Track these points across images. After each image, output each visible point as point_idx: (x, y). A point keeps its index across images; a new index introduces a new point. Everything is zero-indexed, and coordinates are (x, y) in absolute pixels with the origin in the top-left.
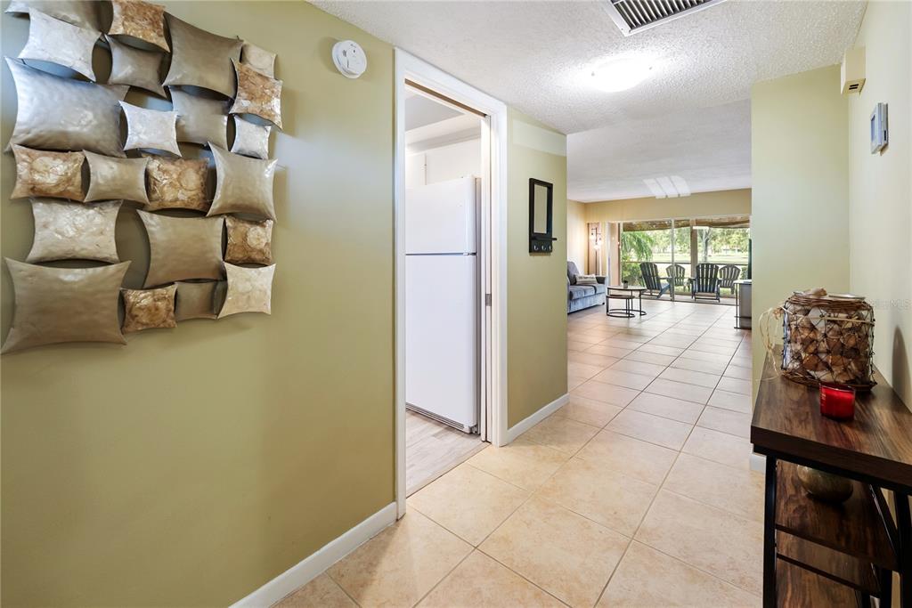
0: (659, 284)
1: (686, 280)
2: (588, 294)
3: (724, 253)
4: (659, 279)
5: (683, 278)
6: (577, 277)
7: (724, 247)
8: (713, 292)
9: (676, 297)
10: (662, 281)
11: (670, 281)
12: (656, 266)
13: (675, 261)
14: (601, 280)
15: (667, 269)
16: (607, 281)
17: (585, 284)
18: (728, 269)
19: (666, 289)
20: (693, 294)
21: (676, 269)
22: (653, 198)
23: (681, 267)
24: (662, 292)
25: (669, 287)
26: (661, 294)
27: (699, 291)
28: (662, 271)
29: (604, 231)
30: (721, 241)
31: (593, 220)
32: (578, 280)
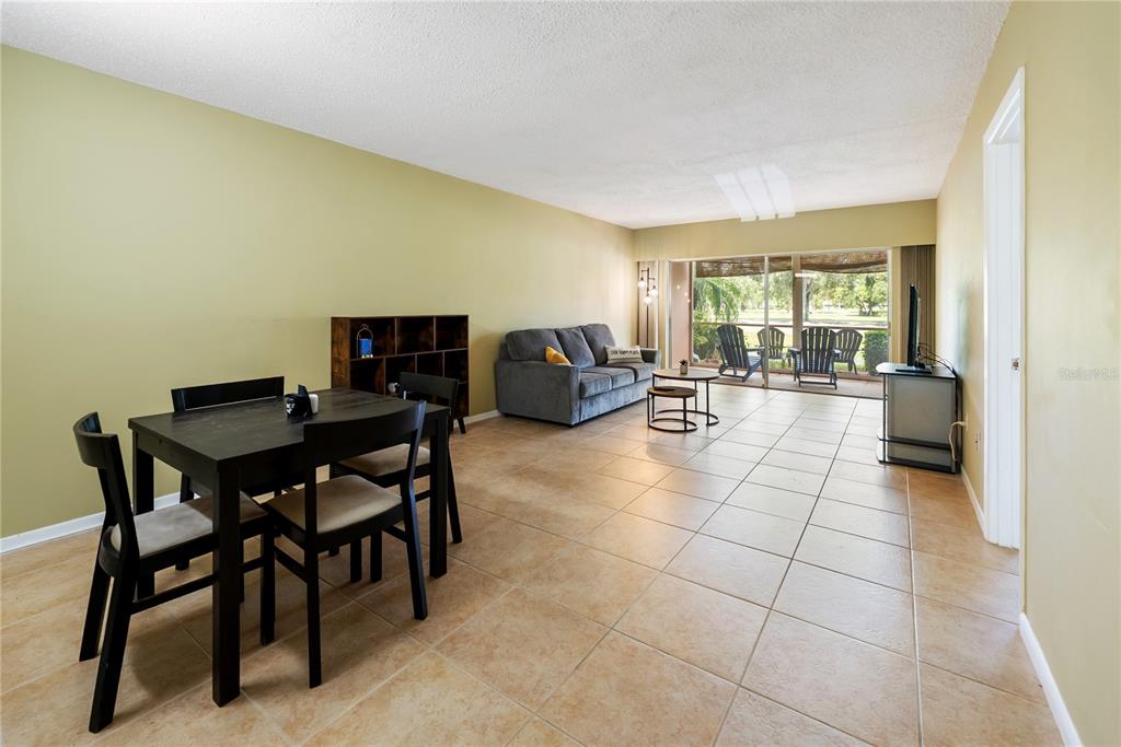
0: (746, 358)
1: (785, 351)
2: (620, 384)
3: (825, 309)
4: (745, 351)
5: (782, 347)
6: (609, 351)
7: (826, 303)
8: (827, 372)
9: (772, 377)
10: (750, 354)
11: (762, 353)
12: (741, 331)
13: (770, 323)
14: (649, 357)
15: (759, 334)
16: (658, 358)
17: (621, 364)
18: (845, 336)
19: (757, 365)
20: (797, 374)
21: (771, 334)
22: (737, 221)
23: (779, 332)
24: (750, 370)
25: (761, 362)
26: (749, 374)
27: (806, 370)
28: (751, 339)
29: (663, 275)
30: (824, 295)
31: (645, 258)
32: (611, 357)
